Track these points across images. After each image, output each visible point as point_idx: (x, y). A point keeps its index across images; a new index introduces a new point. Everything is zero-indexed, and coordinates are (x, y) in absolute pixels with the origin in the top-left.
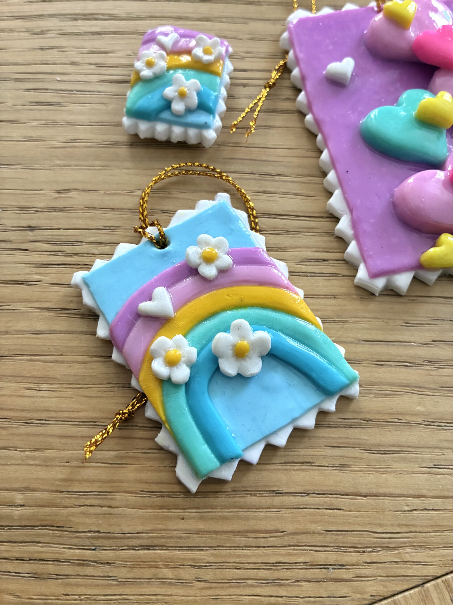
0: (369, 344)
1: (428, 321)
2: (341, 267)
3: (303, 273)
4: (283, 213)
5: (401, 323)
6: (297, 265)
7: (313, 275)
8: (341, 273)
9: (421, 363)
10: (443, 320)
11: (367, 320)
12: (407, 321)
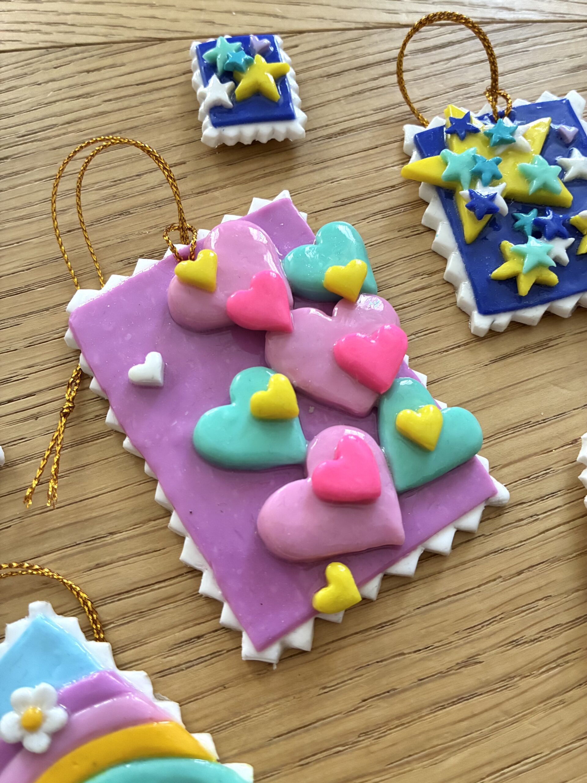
0: (285, 739)
1: (351, 673)
2: (223, 639)
3: (176, 667)
4: (129, 589)
5: (317, 691)
6: (165, 658)
7: (190, 664)
8: (224, 648)
9: (355, 741)
10: (368, 665)
11: (272, 704)
12: (323, 686)
